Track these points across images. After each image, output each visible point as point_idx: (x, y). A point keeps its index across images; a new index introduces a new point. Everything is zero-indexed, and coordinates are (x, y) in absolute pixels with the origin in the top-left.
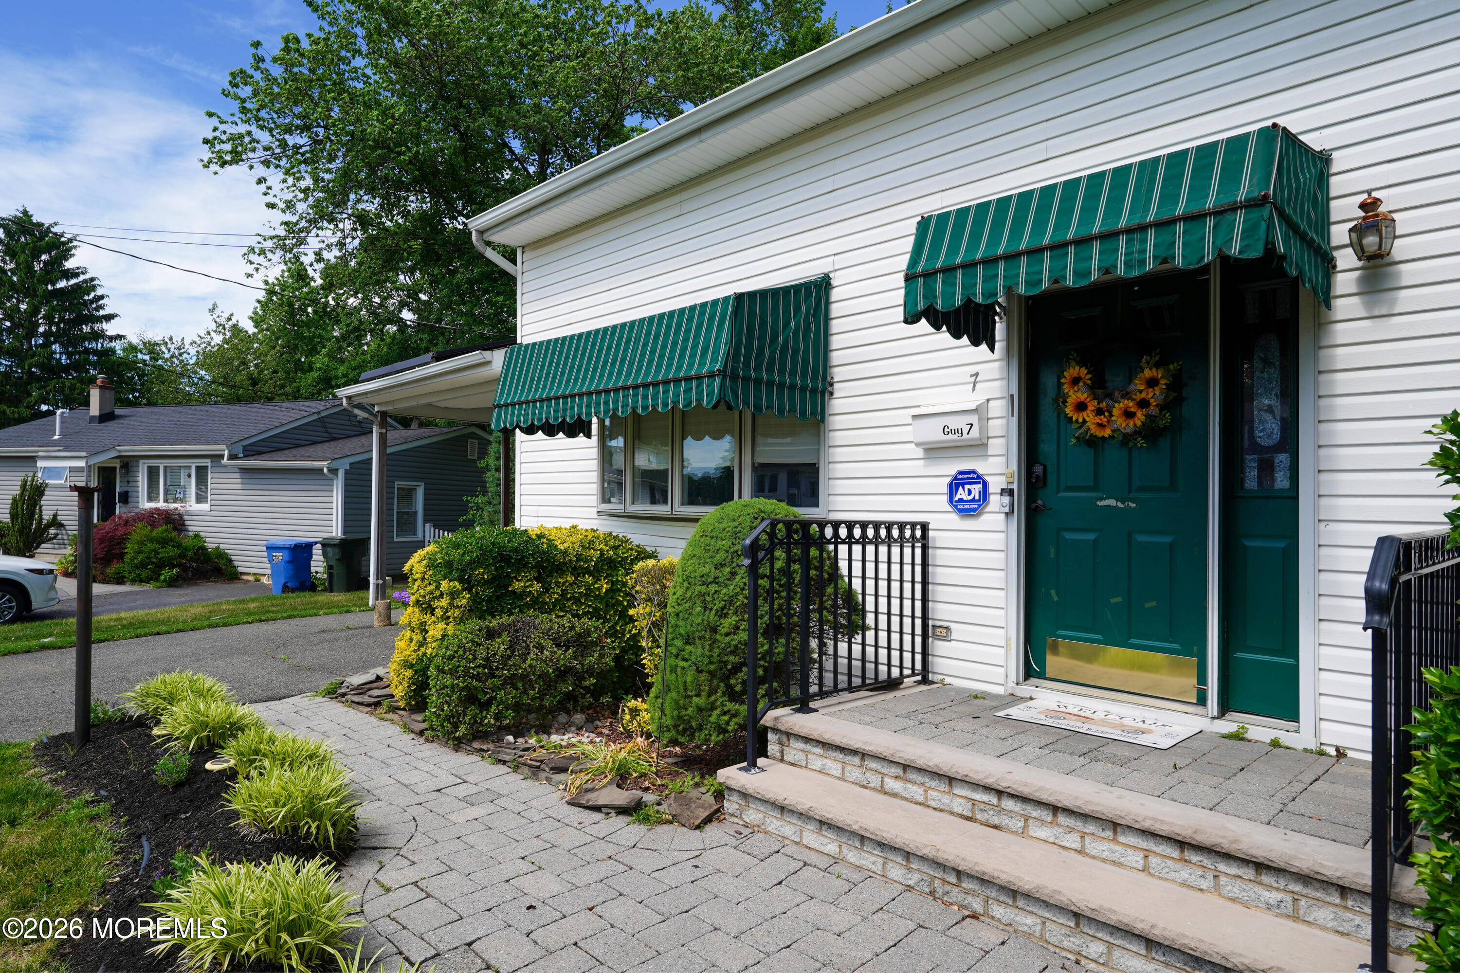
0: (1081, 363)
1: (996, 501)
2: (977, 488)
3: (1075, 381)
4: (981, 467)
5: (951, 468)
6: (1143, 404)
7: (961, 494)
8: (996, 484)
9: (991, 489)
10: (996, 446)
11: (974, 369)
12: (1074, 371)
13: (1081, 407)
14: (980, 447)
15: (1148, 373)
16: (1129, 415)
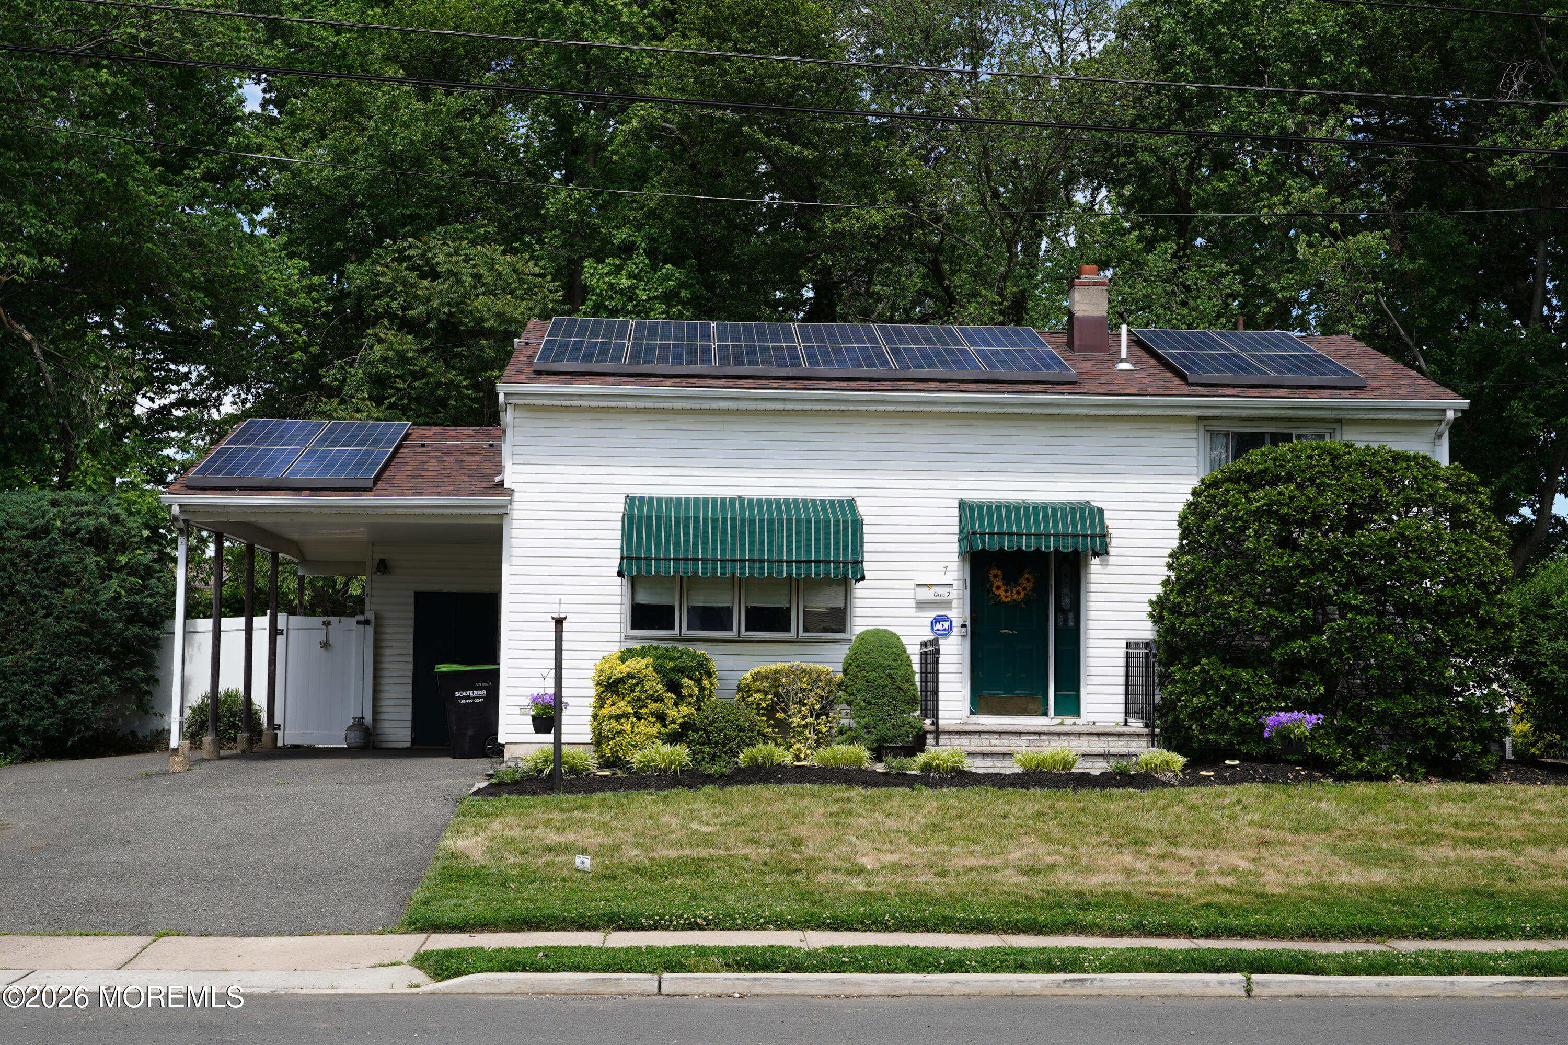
0: (999, 569)
1: (956, 630)
2: (946, 624)
3: (996, 576)
4: (949, 614)
5: (934, 614)
6: (1024, 589)
7: (938, 626)
8: (956, 622)
9: (954, 624)
10: (955, 603)
11: (946, 564)
12: (995, 571)
13: (998, 588)
14: (947, 604)
15: (1026, 576)
16: (1018, 593)
